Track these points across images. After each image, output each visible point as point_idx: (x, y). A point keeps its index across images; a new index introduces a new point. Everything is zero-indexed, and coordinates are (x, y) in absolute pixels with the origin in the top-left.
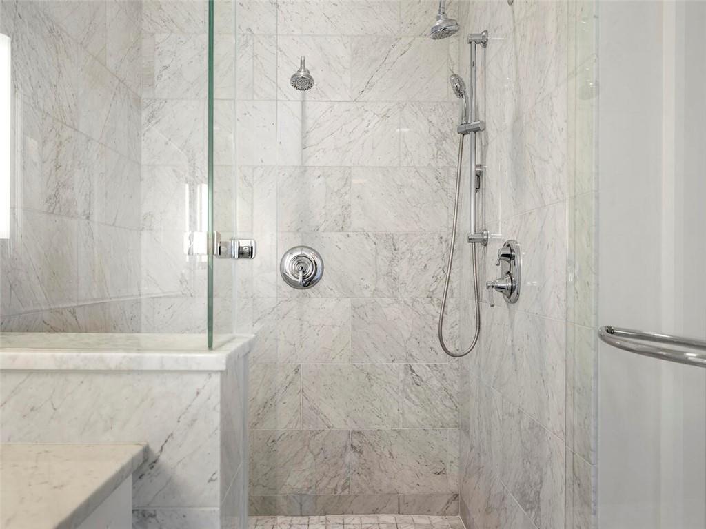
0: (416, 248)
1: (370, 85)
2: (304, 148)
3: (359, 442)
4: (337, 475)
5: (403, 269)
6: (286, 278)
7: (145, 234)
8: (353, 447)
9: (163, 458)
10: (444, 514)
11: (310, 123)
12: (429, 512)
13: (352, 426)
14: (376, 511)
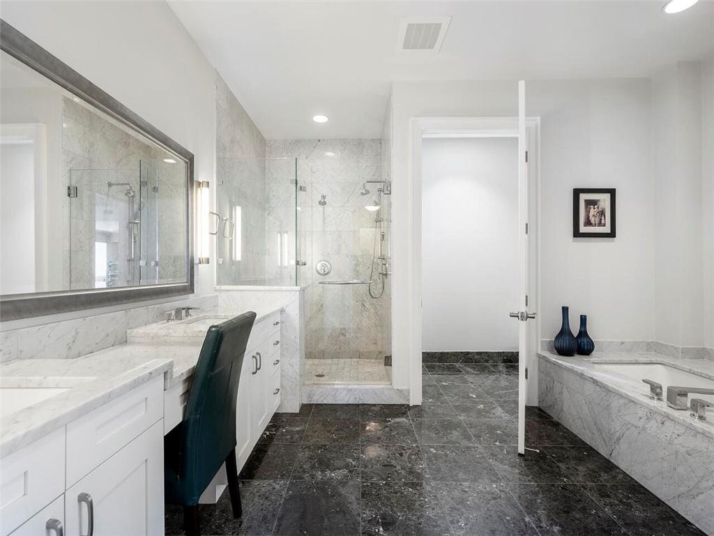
0: (365, 260)
1: (348, 201)
2: (324, 224)
3: (343, 332)
4: (336, 344)
5: (360, 268)
6: (318, 272)
7: (267, 256)
8: (343, 334)
9: (287, 310)
10: (376, 359)
11: (326, 215)
12: (371, 358)
13: (342, 326)
14: (351, 358)
